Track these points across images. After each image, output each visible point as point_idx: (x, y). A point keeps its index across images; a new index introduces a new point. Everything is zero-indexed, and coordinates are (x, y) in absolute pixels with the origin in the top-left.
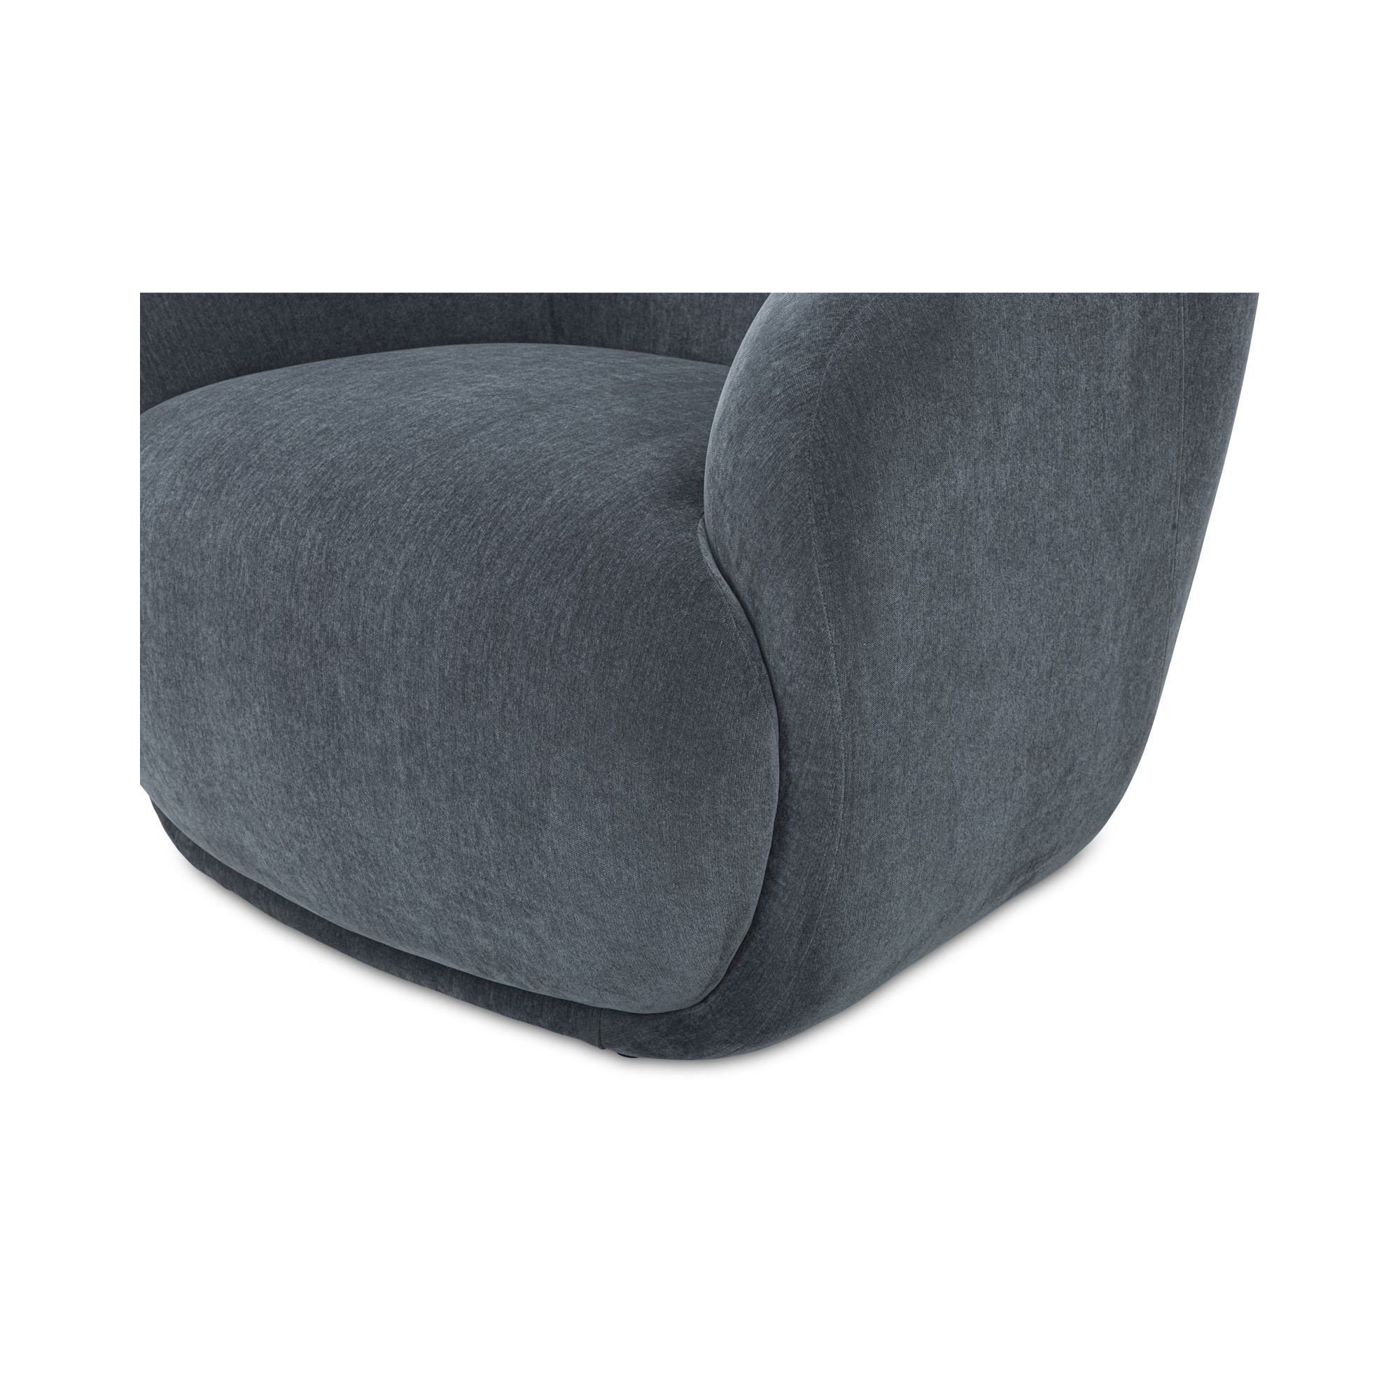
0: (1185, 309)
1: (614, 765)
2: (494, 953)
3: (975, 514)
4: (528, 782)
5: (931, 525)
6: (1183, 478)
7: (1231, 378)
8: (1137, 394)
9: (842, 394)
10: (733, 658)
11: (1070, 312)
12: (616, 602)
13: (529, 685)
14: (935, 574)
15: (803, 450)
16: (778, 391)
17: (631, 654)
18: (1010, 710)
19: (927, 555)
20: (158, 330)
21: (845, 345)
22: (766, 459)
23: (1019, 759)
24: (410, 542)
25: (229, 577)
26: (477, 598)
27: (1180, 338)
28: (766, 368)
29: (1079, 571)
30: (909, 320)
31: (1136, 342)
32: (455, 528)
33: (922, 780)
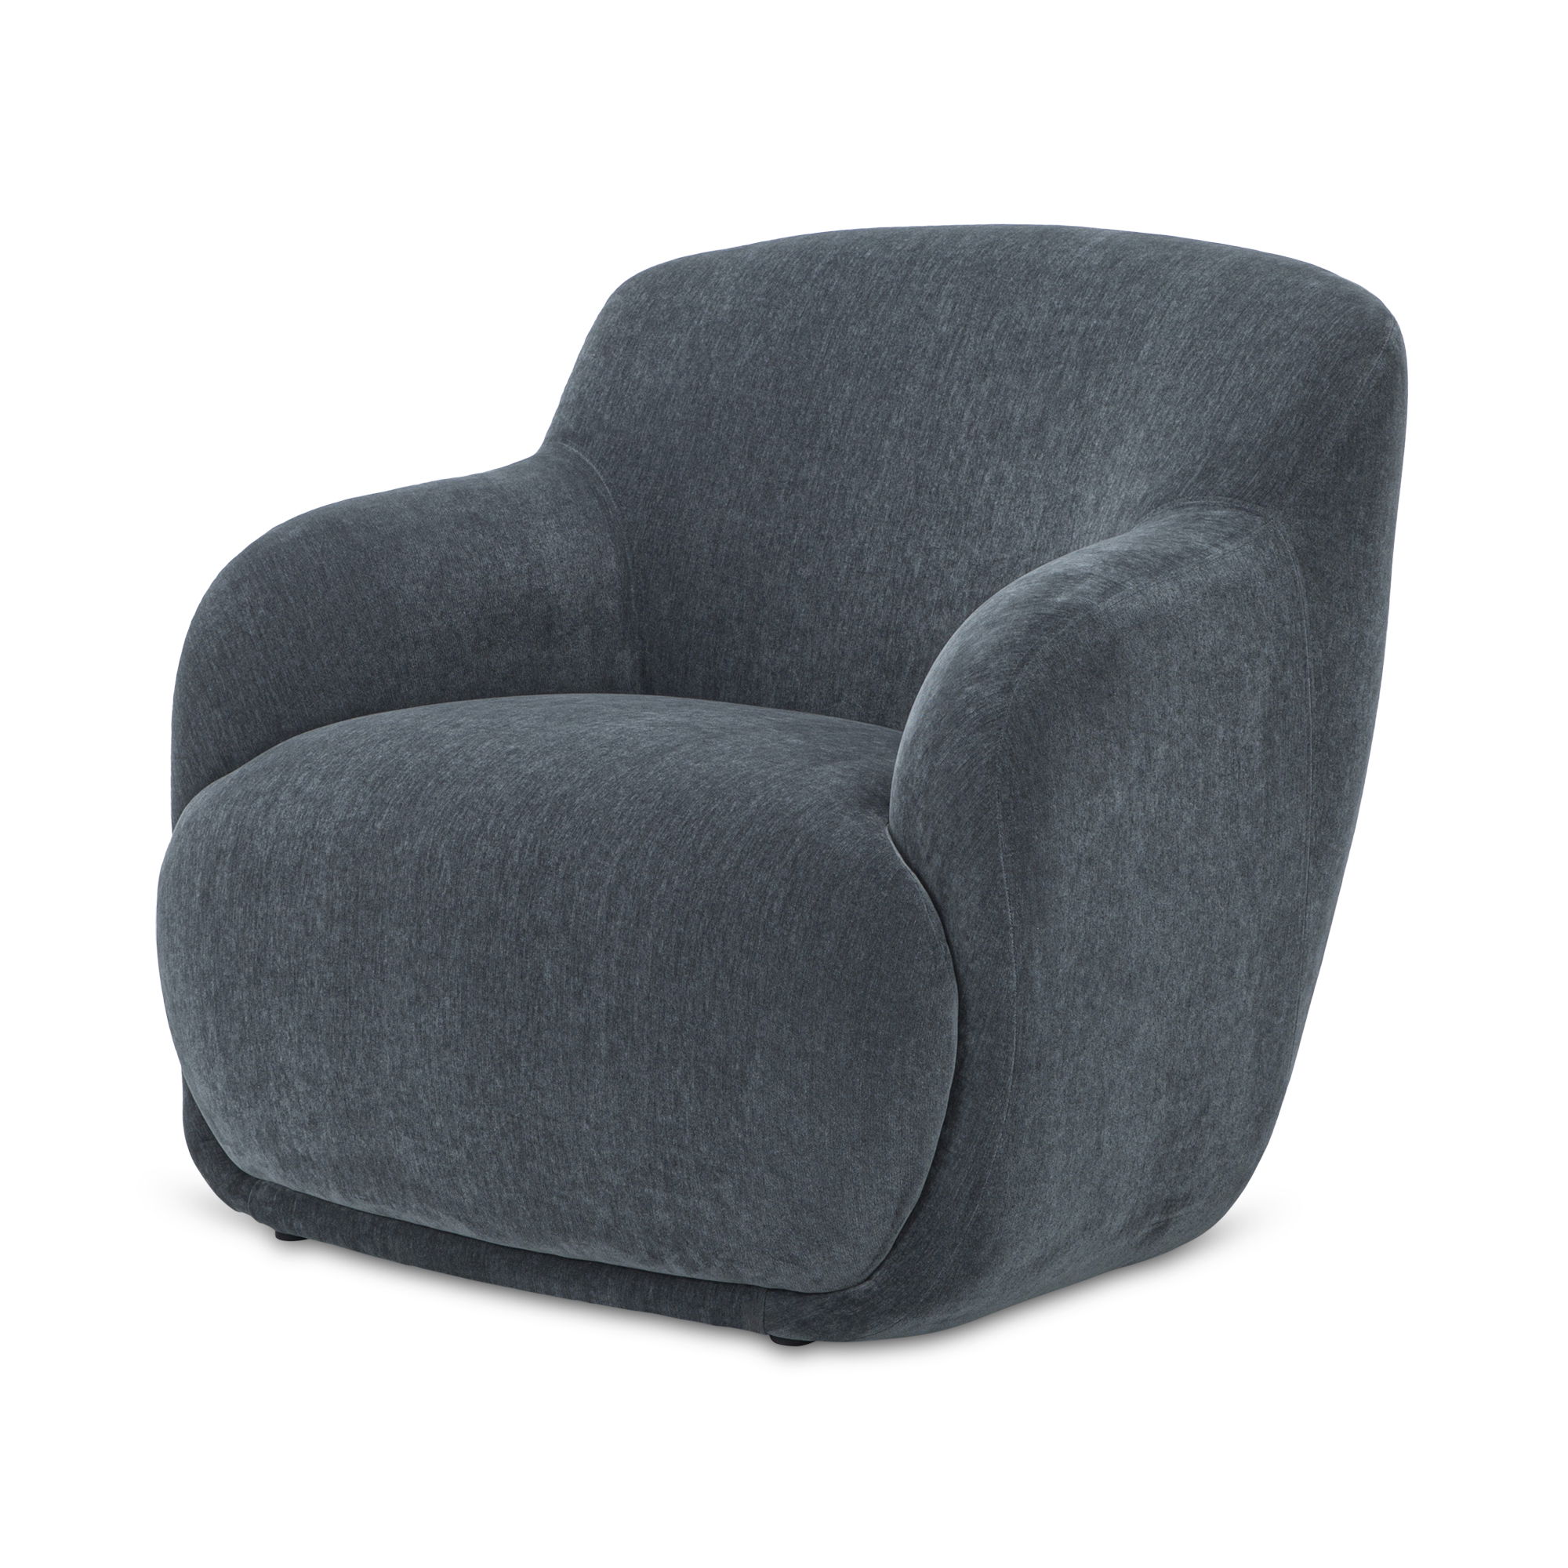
0: (1311, 680)
1: (817, 1026)
2: (672, 1230)
3: (1129, 833)
4: (734, 1046)
5: (1094, 834)
6: (1312, 840)
7: (1356, 750)
8: (1269, 752)
9: (1027, 714)
10: (925, 935)
11: (1210, 669)
12: (824, 884)
13: (742, 957)
14: (1095, 879)
15: (994, 758)
16: (971, 710)
17: (837, 927)
18: (1153, 1028)
19: (1090, 860)
20: (280, 668)
21: (1029, 675)
22: (961, 765)
23: (1159, 1081)
24: (625, 838)
25: (426, 879)
26: (694, 882)
27: (1307, 706)
28: (959, 693)
29: (1217, 908)
30: (1079, 660)
31: (1268, 704)
32: (668, 826)
33: (1078, 1070)
